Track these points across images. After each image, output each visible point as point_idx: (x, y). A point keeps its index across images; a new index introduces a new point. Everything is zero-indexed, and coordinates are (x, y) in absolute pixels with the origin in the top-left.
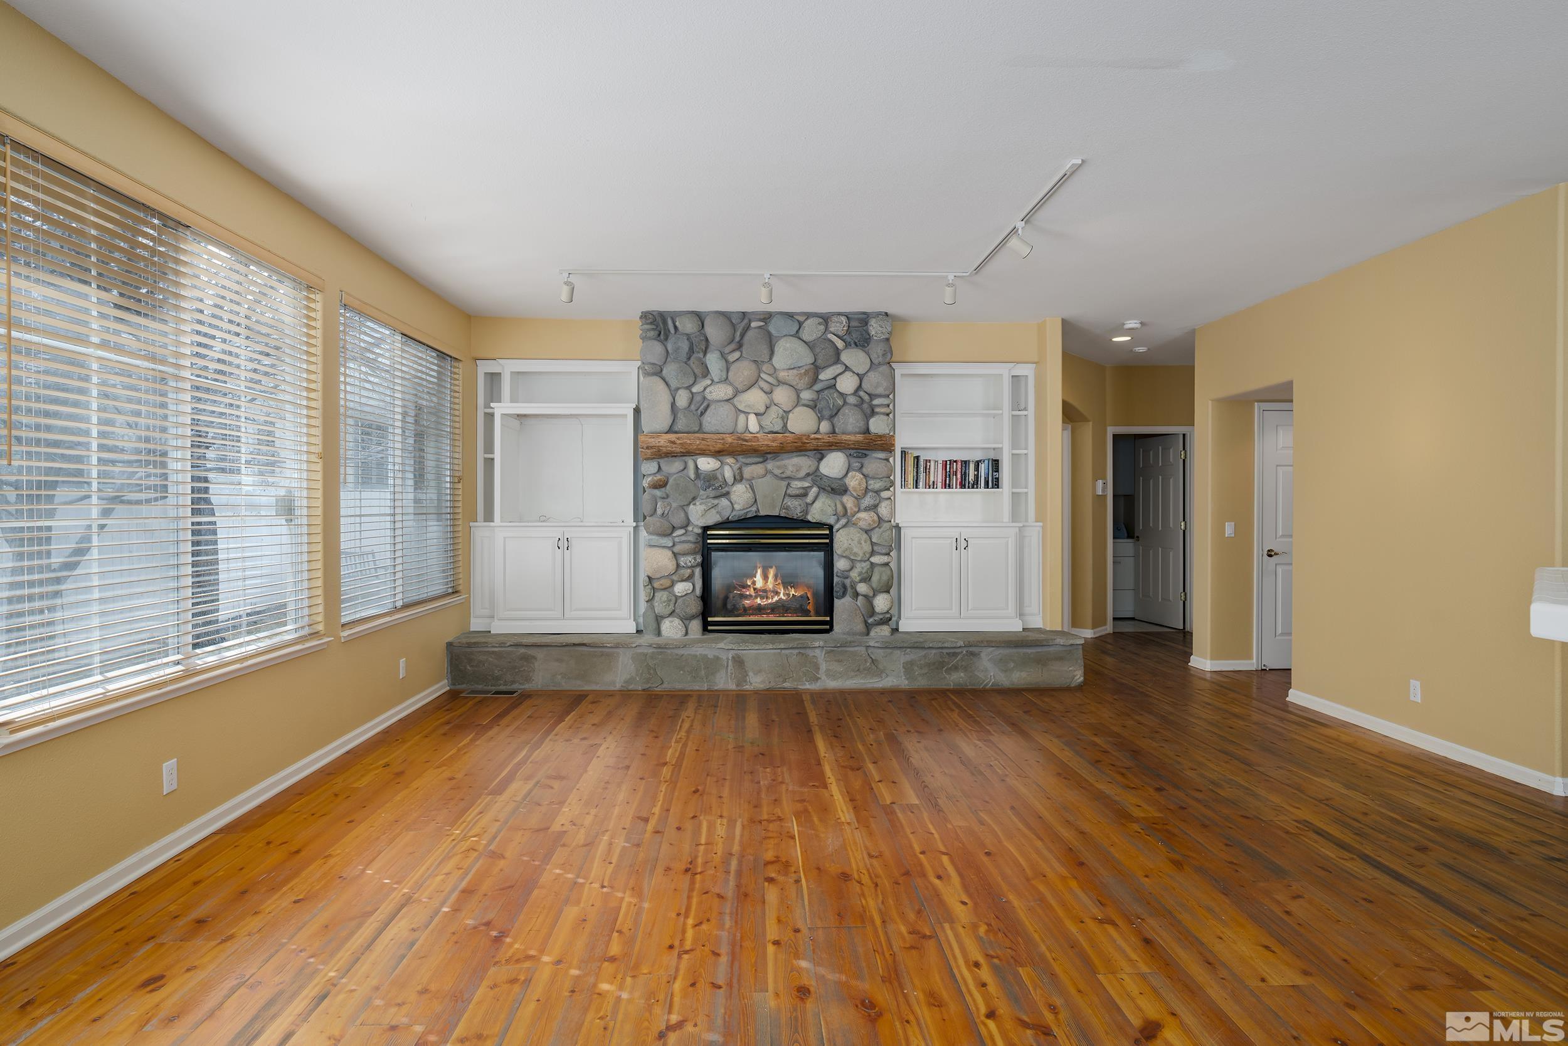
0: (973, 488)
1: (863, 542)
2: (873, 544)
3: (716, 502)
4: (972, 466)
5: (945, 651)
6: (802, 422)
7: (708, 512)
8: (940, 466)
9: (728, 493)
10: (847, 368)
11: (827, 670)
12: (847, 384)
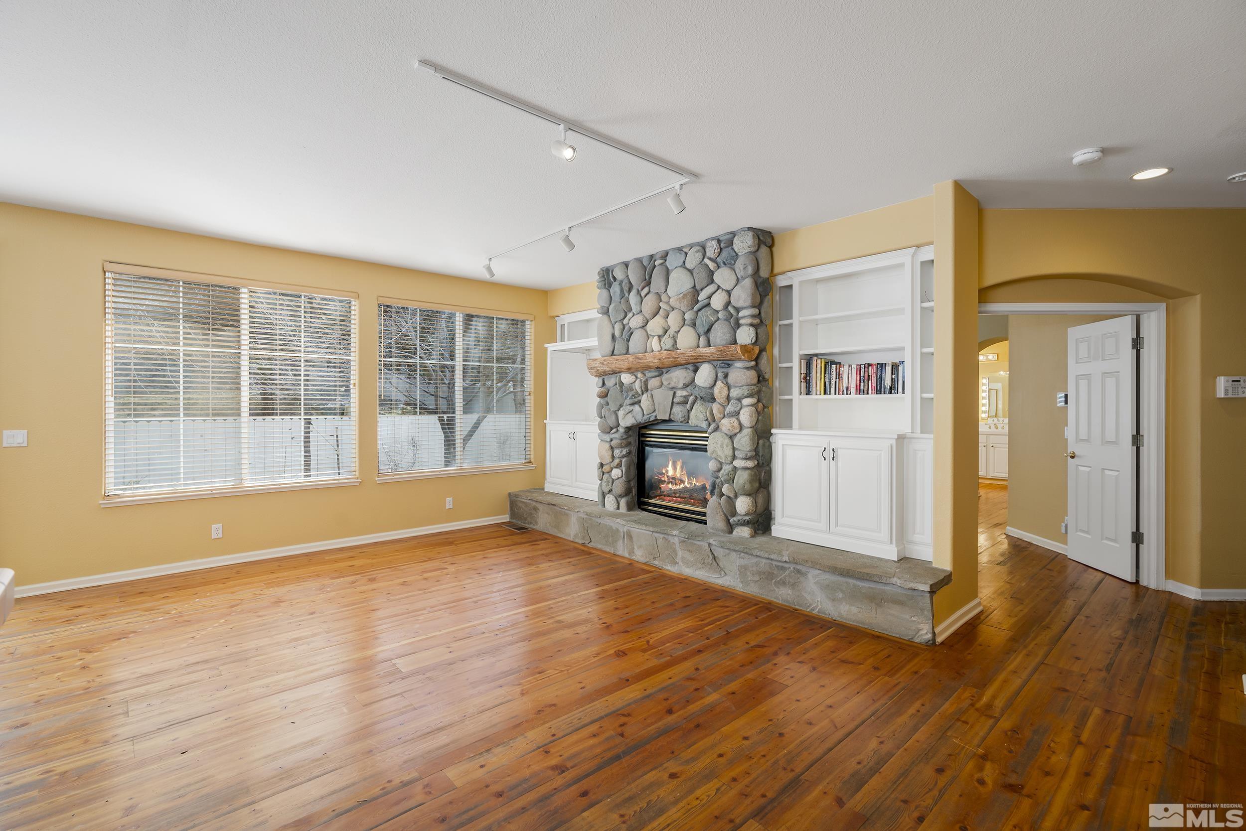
0: (891, 393)
1: (725, 446)
2: (734, 449)
3: (631, 408)
4: (888, 370)
5: (774, 563)
6: (687, 340)
7: (627, 416)
8: (854, 371)
9: (640, 401)
10: (719, 287)
11: (683, 558)
12: (717, 302)
